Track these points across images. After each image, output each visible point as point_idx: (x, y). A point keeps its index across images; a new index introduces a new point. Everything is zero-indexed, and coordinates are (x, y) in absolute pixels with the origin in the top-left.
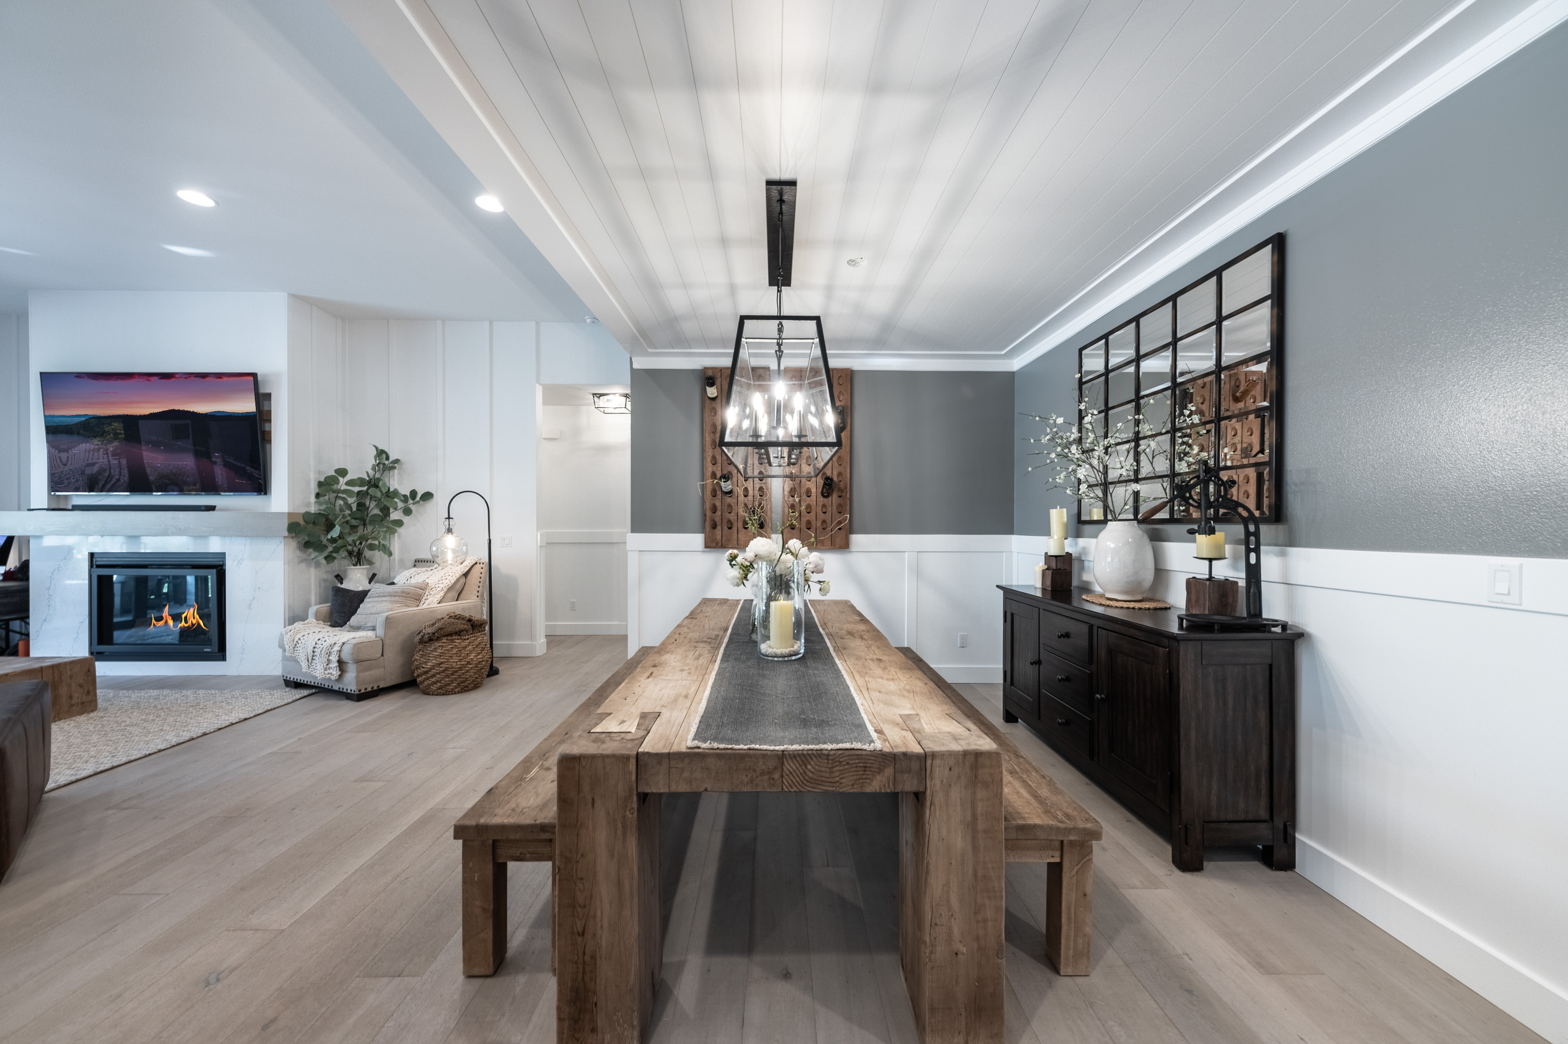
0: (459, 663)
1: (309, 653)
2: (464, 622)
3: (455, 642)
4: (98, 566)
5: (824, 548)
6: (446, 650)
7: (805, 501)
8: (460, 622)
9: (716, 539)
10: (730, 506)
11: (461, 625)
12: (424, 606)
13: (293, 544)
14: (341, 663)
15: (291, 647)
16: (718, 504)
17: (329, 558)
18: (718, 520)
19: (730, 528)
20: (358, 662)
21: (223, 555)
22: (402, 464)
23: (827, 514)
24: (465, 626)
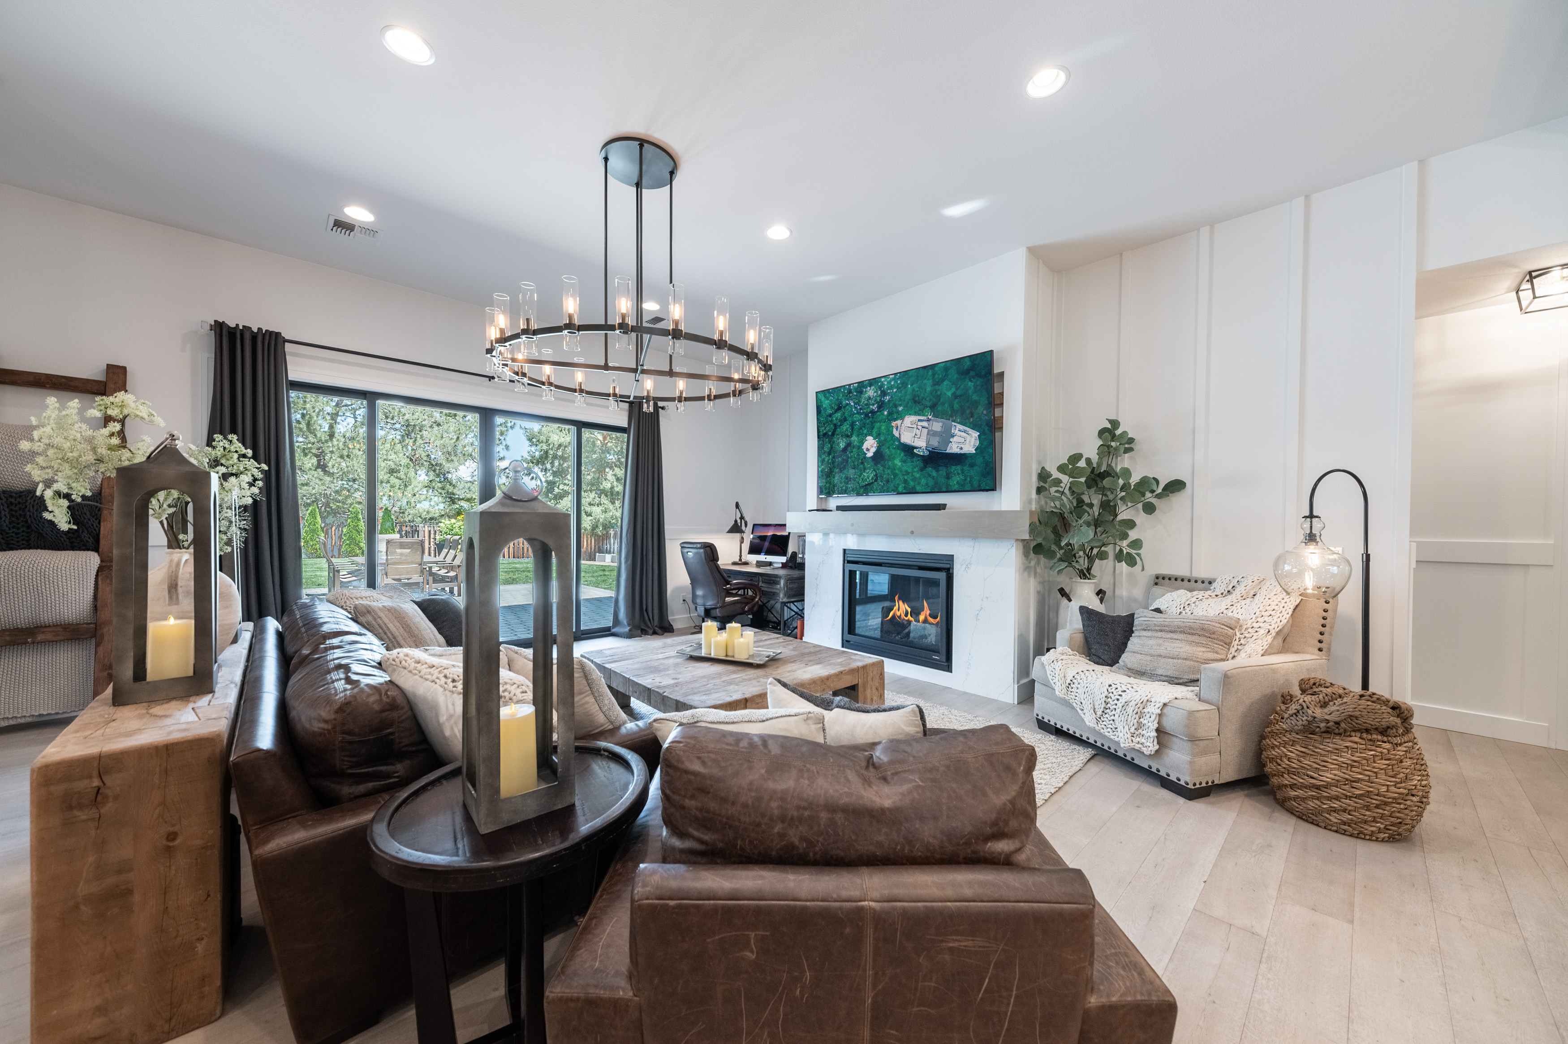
0: (1392, 789)
1: (1097, 704)
3: (1379, 747)
4: (849, 562)
6: (1364, 758)
14: (1160, 732)
15: (1064, 686)
20: (1189, 738)
21: (951, 558)
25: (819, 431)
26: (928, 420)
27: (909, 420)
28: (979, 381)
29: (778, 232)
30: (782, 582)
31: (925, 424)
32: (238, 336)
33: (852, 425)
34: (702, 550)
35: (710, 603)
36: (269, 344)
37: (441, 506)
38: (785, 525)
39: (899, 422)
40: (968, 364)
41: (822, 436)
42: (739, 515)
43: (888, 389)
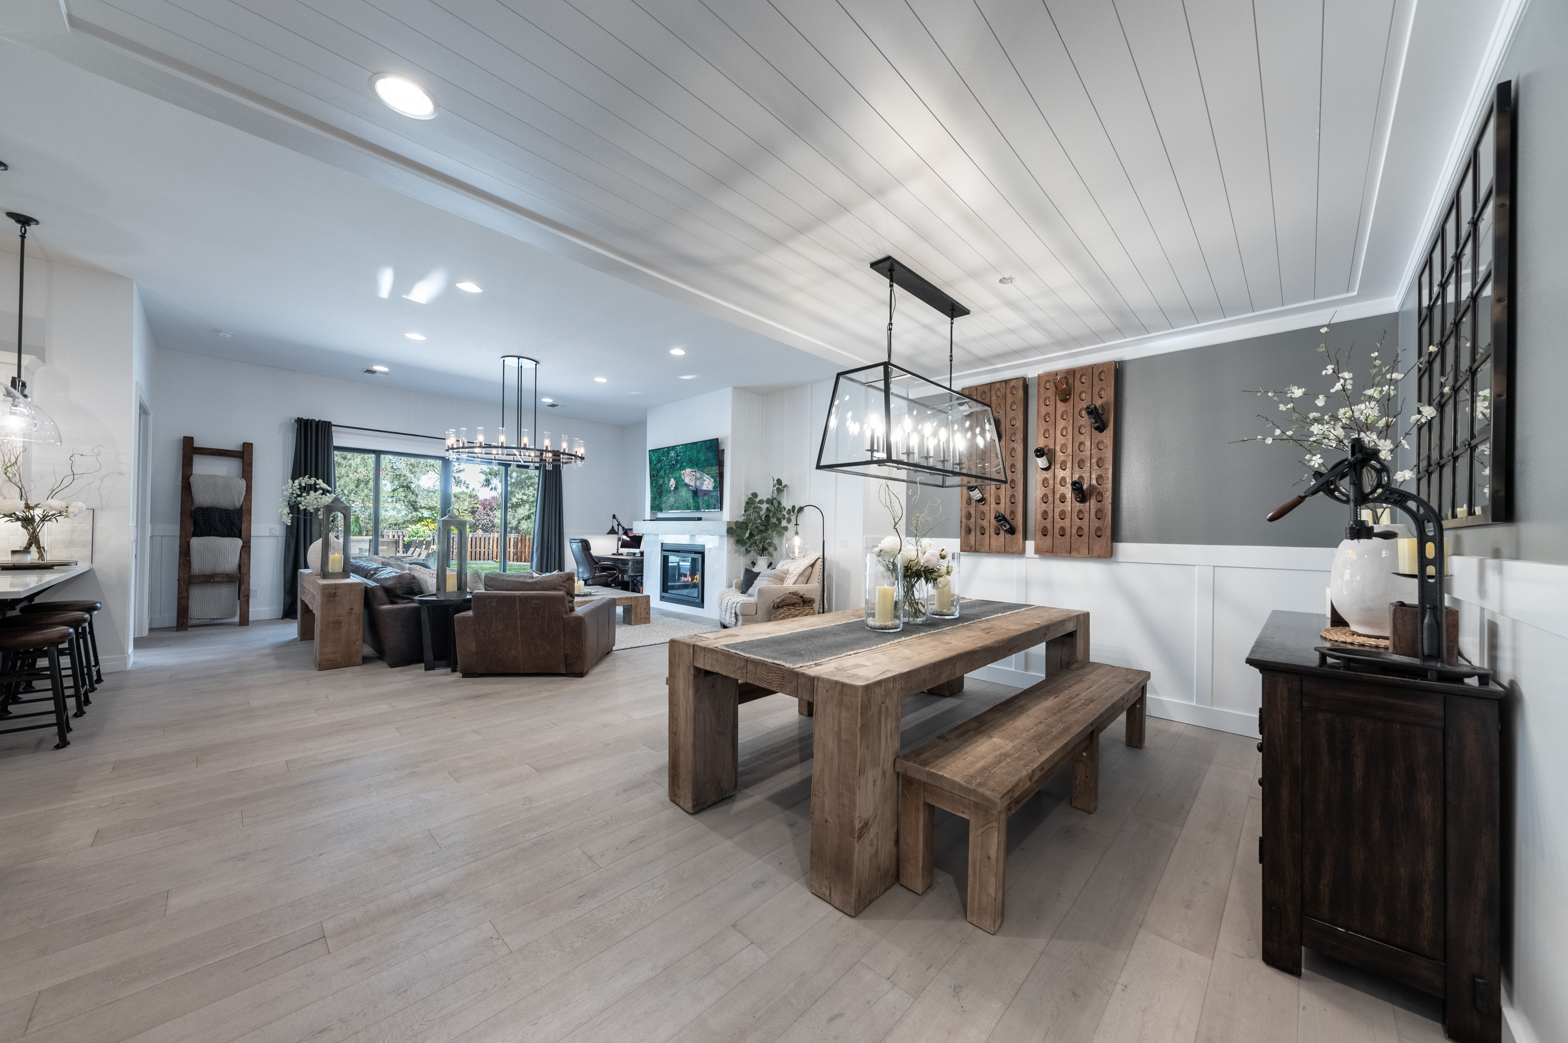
1: (725, 607)
2: (797, 597)
3: (791, 611)
4: (664, 550)
5: (1080, 556)
7: (1059, 507)
8: (795, 597)
9: (970, 543)
10: (983, 513)
11: (795, 600)
12: (785, 585)
13: (732, 541)
14: (736, 614)
16: (973, 512)
17: (748, 552)
18: (972, 526)
19: (983, 534)
20: (743, 615)
21: (704, 546)
22: (788, 488)
23: (1083, 520)
24: (798, 601)
25: (650, 474)
26: (695, 472)
27: (688, 470)
28: (713, 453)
29: (601, 380)
30: (630, 563)
31: (694, 473)
32: (309, 423)
33: (665, 471)
34: (580, 544)
35: (586, 576)
36: (325, 428)
37: (404, 513)
38: (632, 529)
39: (684, 471)
40: (709, 444)
41: (652, 476)
42: (616, 523)
43: (680, 453)
